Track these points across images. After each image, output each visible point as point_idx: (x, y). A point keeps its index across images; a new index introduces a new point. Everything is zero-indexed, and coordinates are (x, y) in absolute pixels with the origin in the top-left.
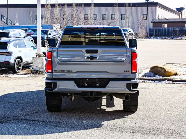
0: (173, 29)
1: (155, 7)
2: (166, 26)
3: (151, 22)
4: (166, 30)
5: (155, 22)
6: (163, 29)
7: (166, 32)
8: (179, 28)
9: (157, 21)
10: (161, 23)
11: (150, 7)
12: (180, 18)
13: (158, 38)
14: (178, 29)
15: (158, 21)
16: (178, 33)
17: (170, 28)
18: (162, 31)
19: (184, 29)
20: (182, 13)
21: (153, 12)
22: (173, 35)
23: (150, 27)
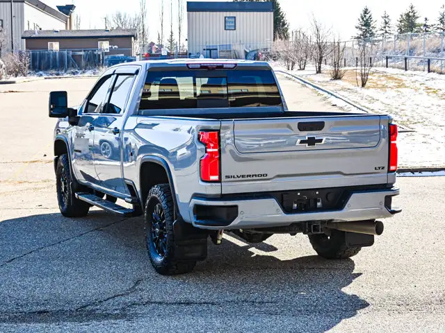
0: (71, 53)
1: (19, 4)
2: (56, 46)
3: (23, 38)
4: (57, 55)
5: (30, 38)
6: (49, 54)
7: (56, 59)
8: (84, 51)
9: (34, 36)
10: (45, 40)
11: (17, 3)
12: (68, 29)
13: (41, 72)
14: (82, 53)
15: (37, 35)
16: (83, 63)
17: (66, 52)
18: (49, 58)
19: (96, 53)
20: (70, 18)
21: (16, 15)
22: (73, 66)
23: (20, 49)
